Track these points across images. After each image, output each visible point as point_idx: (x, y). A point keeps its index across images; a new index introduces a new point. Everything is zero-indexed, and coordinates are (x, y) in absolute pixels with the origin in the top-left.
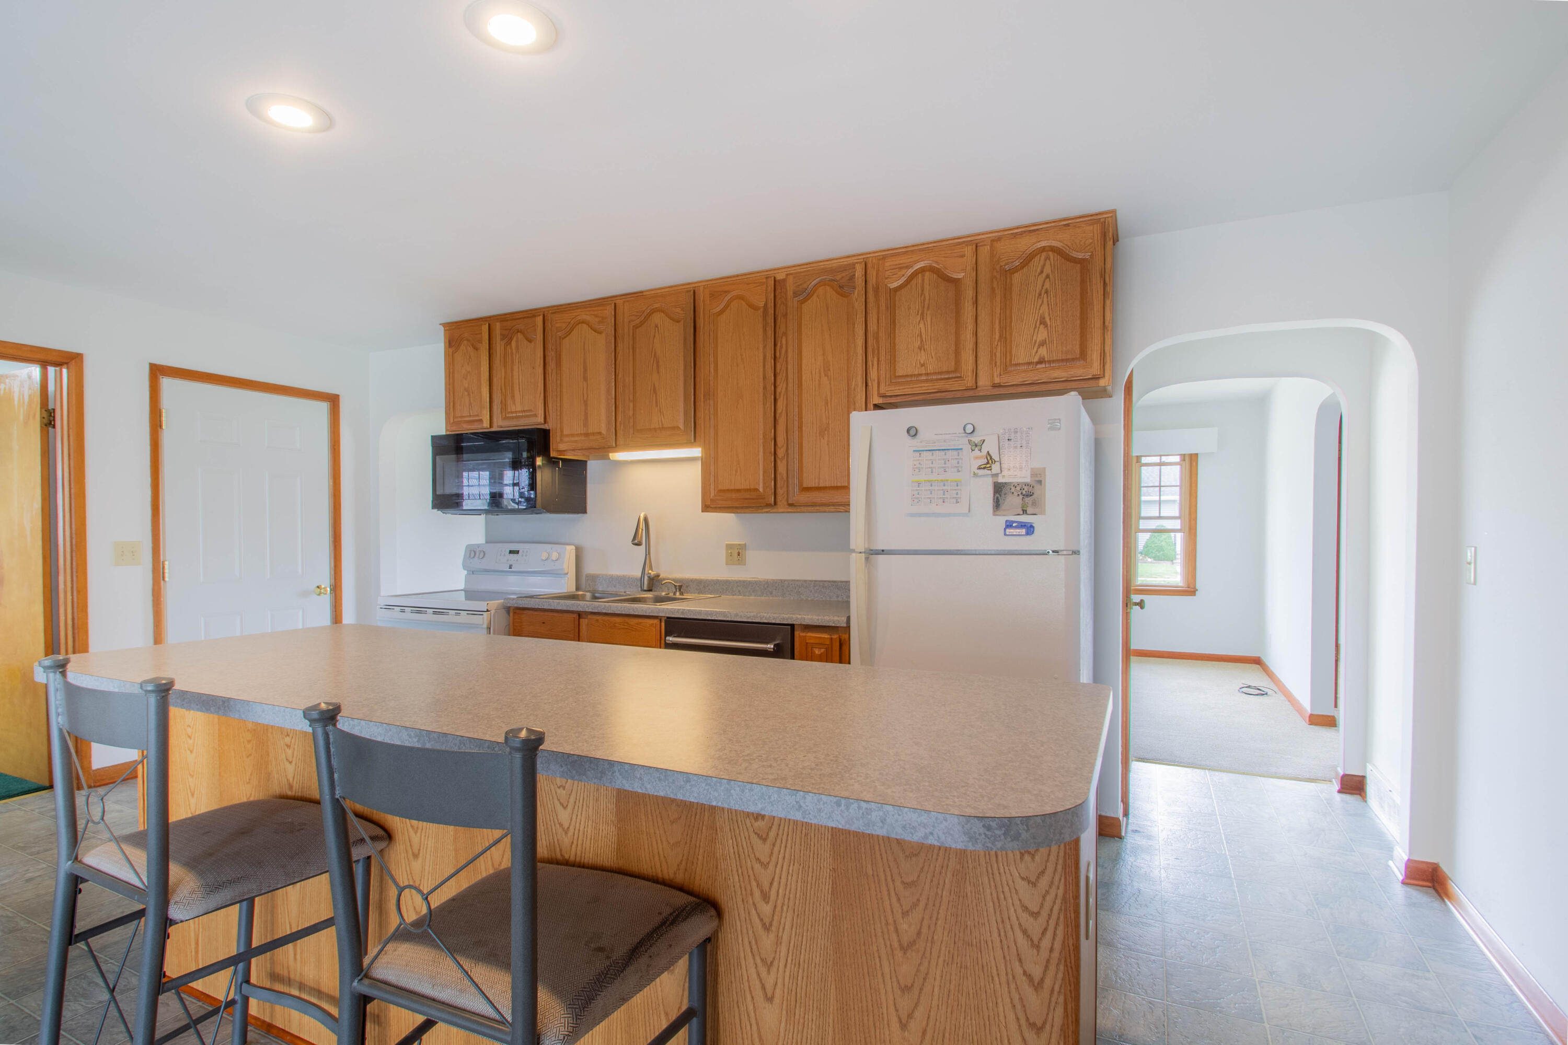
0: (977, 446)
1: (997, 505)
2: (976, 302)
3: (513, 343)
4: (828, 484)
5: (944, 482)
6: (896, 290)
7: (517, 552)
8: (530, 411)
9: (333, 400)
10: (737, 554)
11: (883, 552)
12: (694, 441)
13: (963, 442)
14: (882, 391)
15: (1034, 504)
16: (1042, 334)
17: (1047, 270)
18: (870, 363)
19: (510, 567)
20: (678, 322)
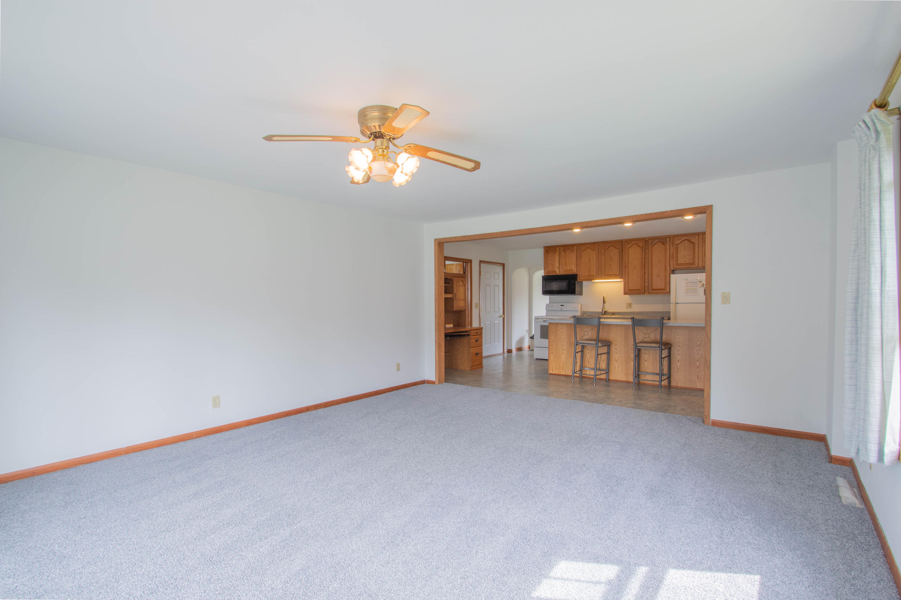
0: (701, 282)
2: (698, 248)
3: (567, 253)
4: (660, 288)
5: (693, 289)
6: (678, 244)
7: (563, 305)
8: (572, 269)
9: (503, 265)
10: (630, 305)
11: (678, 303)
12: (621, 278)
13: (697, 281)
14: (674, 267)
18: (671, 260)
19: (562, 309)
20: (617, 249)
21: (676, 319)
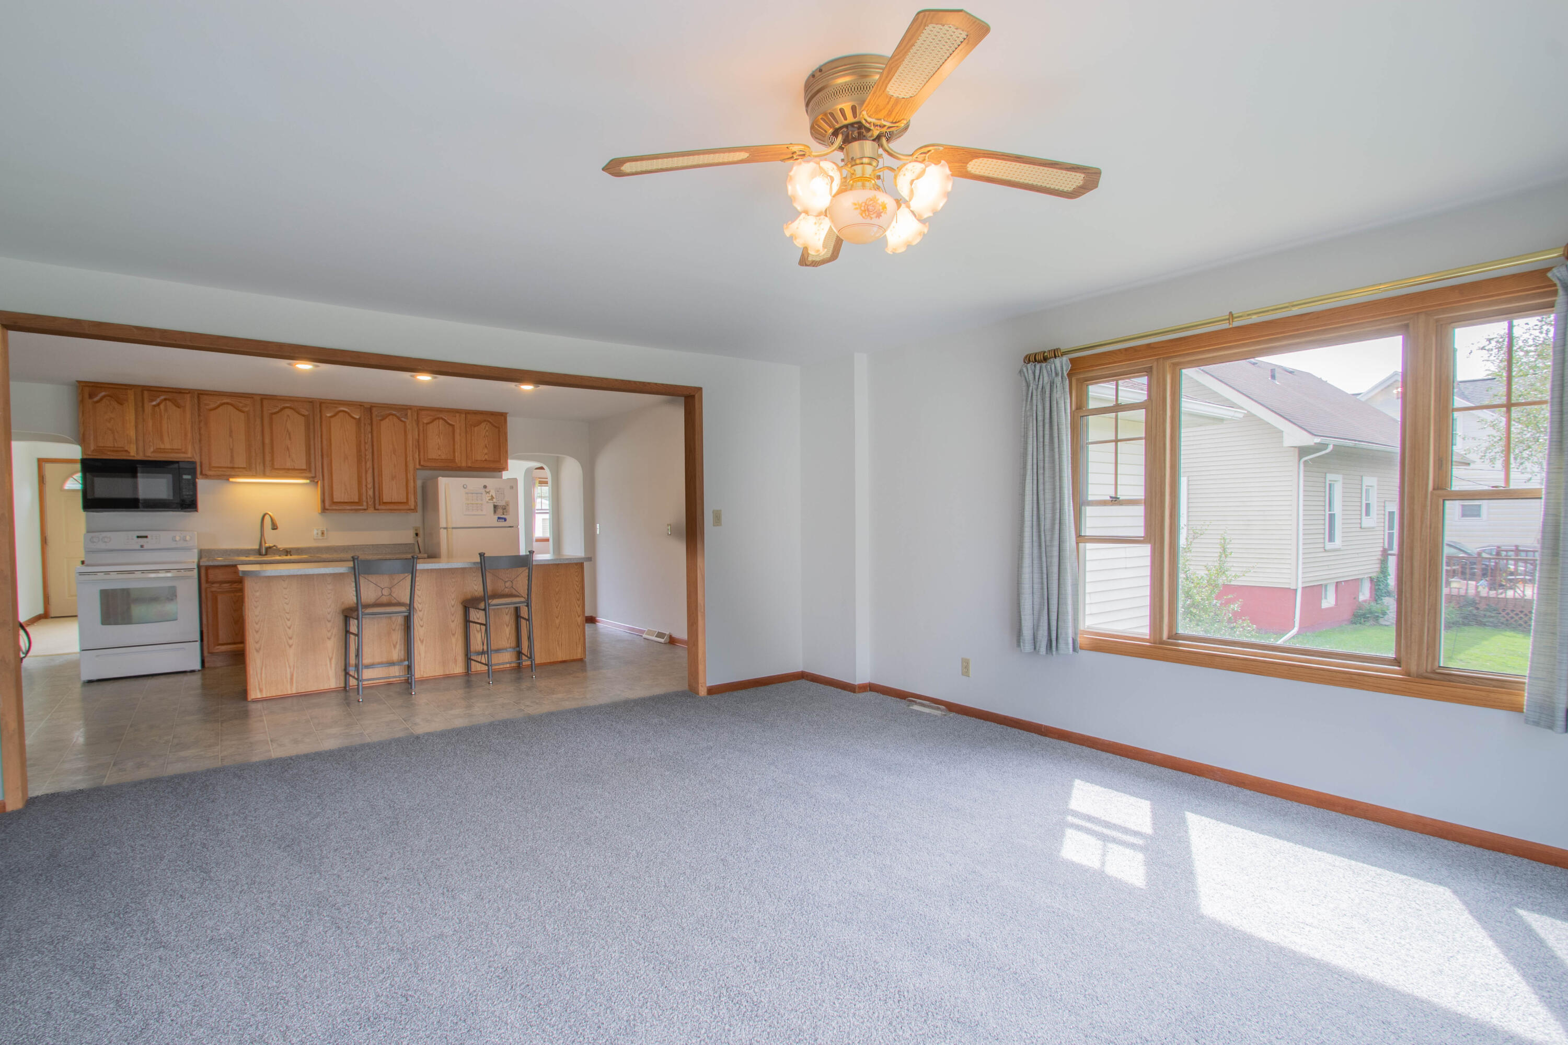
0: (488, 492)
1: (495, 512)
3: (162, 407)
4: (396, 501)
5: (477, 504)
6: (427, 424)
7: (146, 537)
8: (180, 449)
10: (322, 534)
13: (483, 491)
15: (507, 512)
16: (486, 451)
17: (487, 428)
18: (415, 451)
19: (142, 546)
20: (303, 416)
21: (450, 556)
